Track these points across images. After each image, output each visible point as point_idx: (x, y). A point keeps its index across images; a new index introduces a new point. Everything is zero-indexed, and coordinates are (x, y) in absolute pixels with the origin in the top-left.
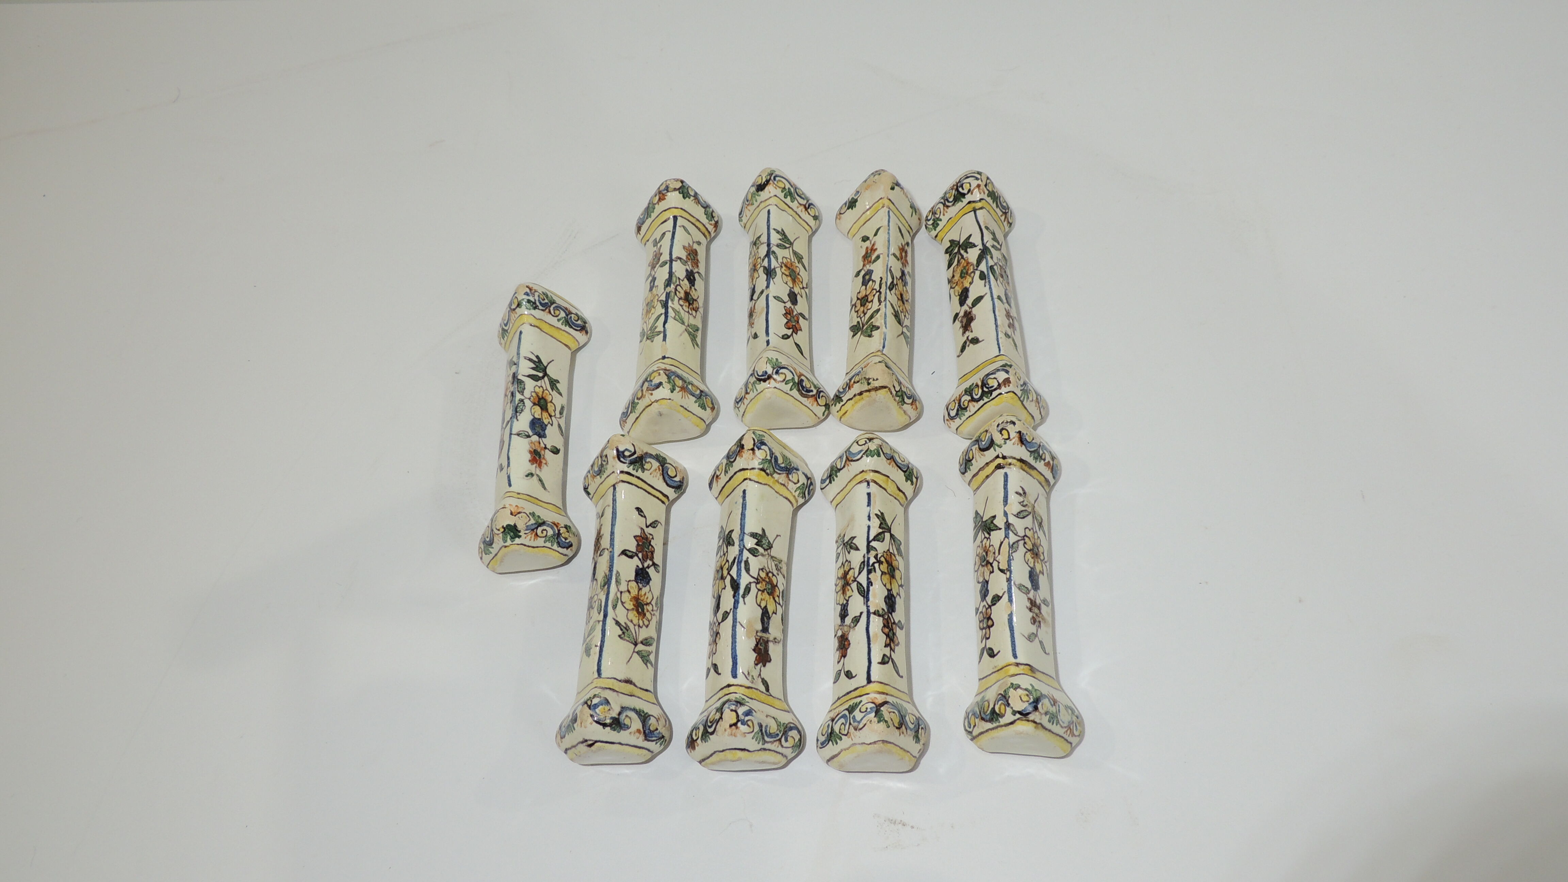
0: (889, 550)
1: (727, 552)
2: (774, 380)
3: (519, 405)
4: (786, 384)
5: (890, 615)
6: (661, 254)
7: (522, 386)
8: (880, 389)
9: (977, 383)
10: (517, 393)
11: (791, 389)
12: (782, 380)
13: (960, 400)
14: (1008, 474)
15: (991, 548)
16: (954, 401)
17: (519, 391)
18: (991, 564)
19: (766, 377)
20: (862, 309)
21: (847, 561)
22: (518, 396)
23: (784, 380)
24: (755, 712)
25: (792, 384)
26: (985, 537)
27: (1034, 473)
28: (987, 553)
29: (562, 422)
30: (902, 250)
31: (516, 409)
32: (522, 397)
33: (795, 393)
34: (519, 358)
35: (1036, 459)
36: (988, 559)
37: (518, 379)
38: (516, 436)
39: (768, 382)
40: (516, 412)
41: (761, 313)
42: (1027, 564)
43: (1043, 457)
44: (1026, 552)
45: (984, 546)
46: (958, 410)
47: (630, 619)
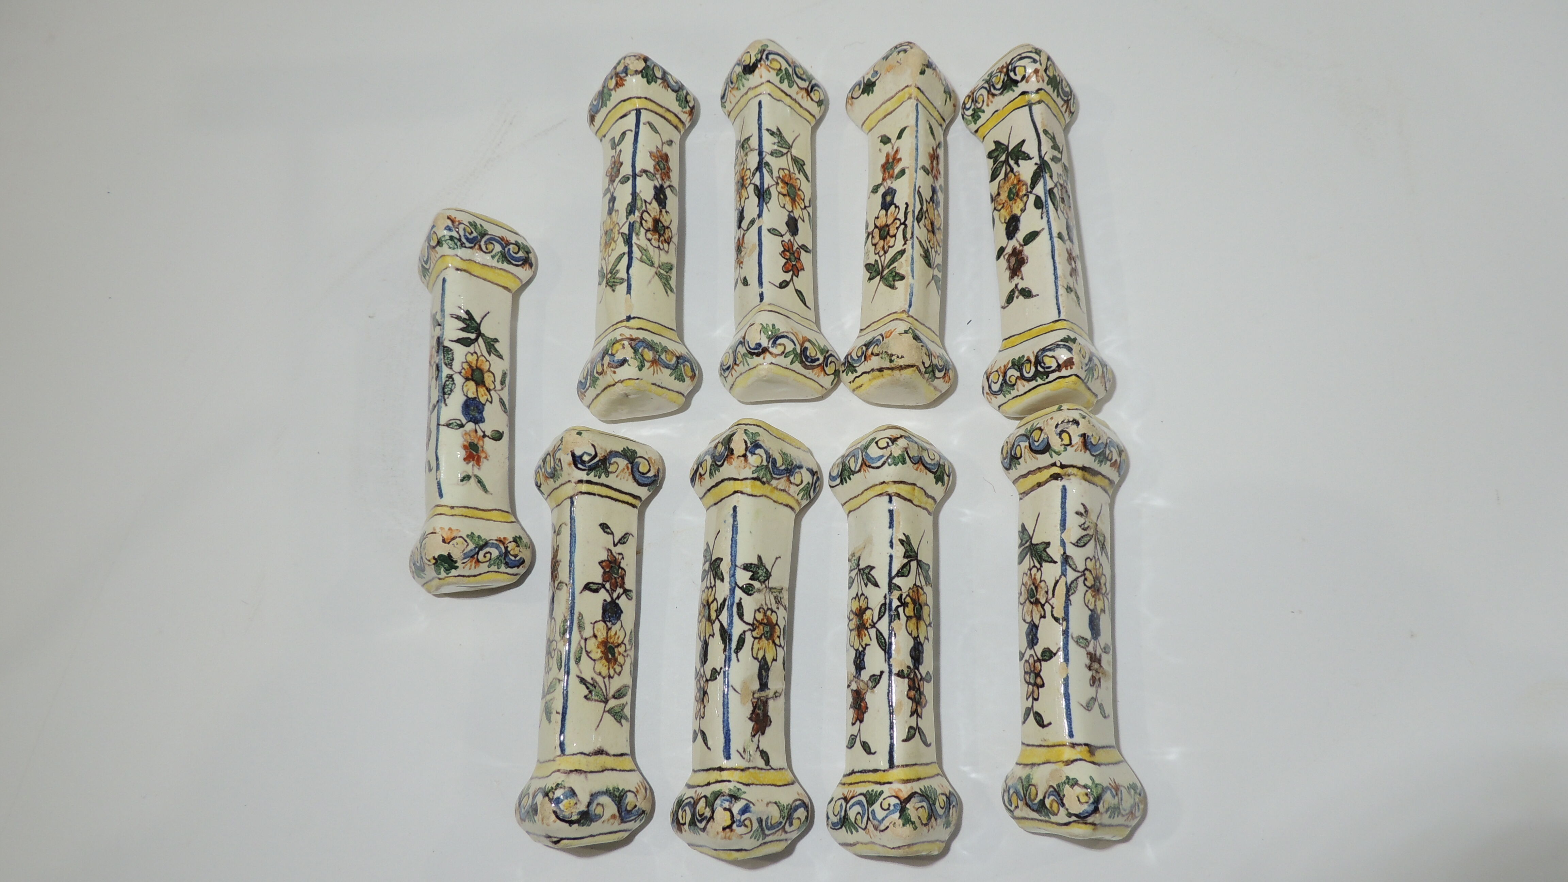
0: (915, 584)
1: (715, 585)
2: (771, 353)
3: (447, 383)
4: (785, 357)
5: (916, 671)
6: (622, 164)
7: (450, 356)
8: (905, 368)
9: (1028, 357)
10: (444, 366)
11: (792, 363)
12: (780, 353)
13: (1005, 374)
14: (1067, 487)
15: (1042, 584)
16: (997, 371)
17: (446, 364)
18: (1043, 606)
19: (760, 350)
20: (881, 243)
21: (863, 594)
22: (446, 371)
23: (783, 353)
24: (753, 804)
25: (793, 356)
26: (1034, 566)
27: (1097, 479)
28: (1036, 588)
29: (505, 395)
30: (934, 157)
31: (443, 389)
32: (451, 372)
33: (797, 366)
34: (443, 316)
35: (1101, 462)
36: (1038, 596)
37: (445, 347)
38: (446, 427)
39: (762, 356)
40: (444, 393)
41: (752, 251)
42: (1087, 606)
43: (1110, 457)
44: (1087, 591)
45: (1033, 576)
46: (1002, 385)
47: (598, 671)
